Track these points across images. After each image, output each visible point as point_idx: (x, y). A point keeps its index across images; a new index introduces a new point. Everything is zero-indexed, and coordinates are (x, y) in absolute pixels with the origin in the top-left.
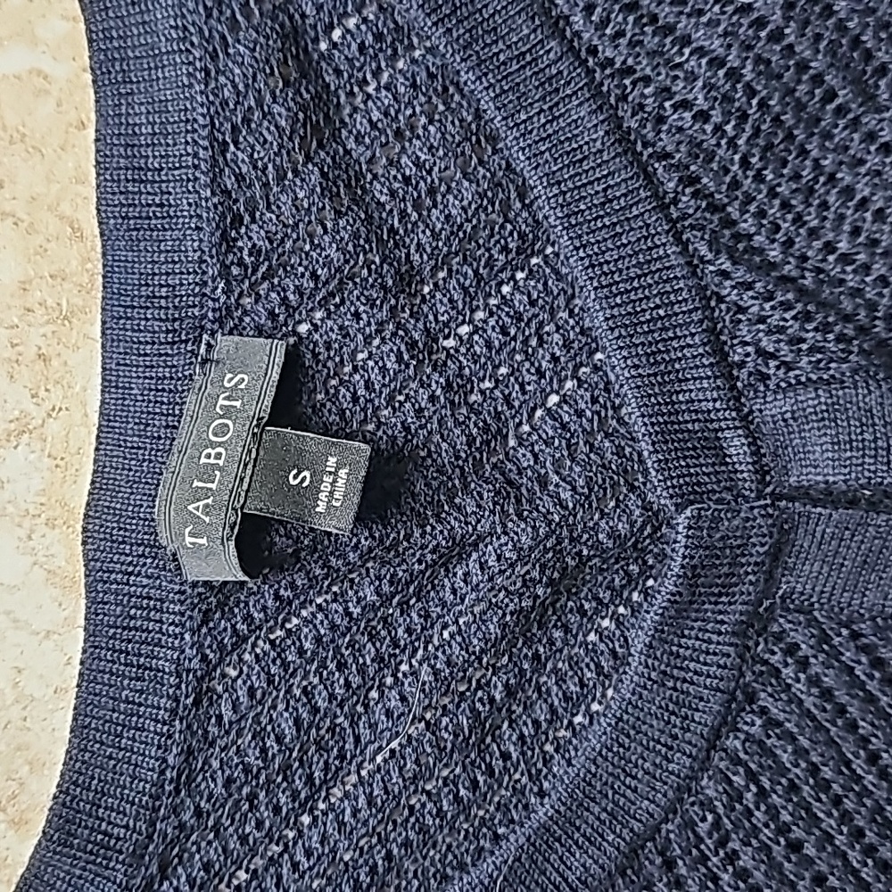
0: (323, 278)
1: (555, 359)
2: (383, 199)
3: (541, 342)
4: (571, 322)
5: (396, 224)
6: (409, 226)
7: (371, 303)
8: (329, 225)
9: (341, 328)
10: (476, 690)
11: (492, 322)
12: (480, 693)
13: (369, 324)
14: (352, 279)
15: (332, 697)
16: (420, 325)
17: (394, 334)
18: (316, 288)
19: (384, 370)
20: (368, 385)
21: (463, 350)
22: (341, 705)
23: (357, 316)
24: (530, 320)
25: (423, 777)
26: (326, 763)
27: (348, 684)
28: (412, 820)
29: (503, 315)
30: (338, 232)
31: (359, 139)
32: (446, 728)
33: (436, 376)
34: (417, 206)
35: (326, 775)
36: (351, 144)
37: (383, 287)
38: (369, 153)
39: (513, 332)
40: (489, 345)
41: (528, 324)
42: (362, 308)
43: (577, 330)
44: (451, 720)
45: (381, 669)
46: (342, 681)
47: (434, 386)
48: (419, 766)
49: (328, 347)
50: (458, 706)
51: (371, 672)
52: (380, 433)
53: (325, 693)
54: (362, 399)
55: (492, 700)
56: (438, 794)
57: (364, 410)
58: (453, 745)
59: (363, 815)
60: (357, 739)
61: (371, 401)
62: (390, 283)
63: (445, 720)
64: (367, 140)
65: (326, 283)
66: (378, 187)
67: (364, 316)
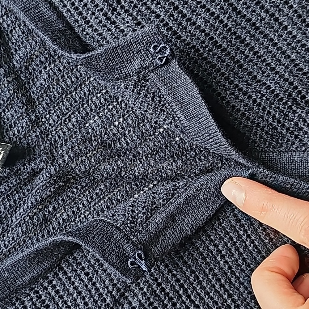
0: (6, 100)
1: (73, 125)
2: (23, 79)
3: (70, 121)
4: (79, 115)
5: (27, 86)
6: (31, 86)
7: (19, 107)
8: (6, 85)
9: (11, 114)
10: (45, 208)
11: (55, 114)
12: (46, 209)
13: (19, 114)
14: (13, 100)
15: (5, 208)
16: (34, 114)
17: (26, 117)
18: (4, 103)
19: (22, 127)
20: (18, 131)
21: (47, 122)
22: (8, 211)
23: (16, 111)
24: (66, 114)
25: (28, 232)
26: (3, 227)
27: (10, 205)
28: (24, 245)
29: (58, 112)
30: (9, 87)
31: (17, 62)
32: (35, 219)
33: (38, 129)
34: (33, 80)
35: (3, 231)
36: (15, 63)
37: (23, 103)
38: (19, 66)
39: (61, 117)
40: (54, 121)
41: (66, 115)
42: (17, 109)
43: (80, 117)
44: (37, 217)
45: (20, 201)
46: (9, 204)
47: (37, 132)
48: (27, 229)
49: (8, 120)
50: (39, 213)
51: (17, 202)
52: (20, 145)
53: (4, 207)
54: (16, 135)
55: (49, 211)
56: (33, 238)
57: (16, 138)
58: (38, 224)
59: (11, 242)
60: (12, 221)
61: (18, 136)
62: (25, 102)
63: (35, 217)
64: (19, 62)
65: (7, 102)
66: (22, 75)
67: (18, 111)
